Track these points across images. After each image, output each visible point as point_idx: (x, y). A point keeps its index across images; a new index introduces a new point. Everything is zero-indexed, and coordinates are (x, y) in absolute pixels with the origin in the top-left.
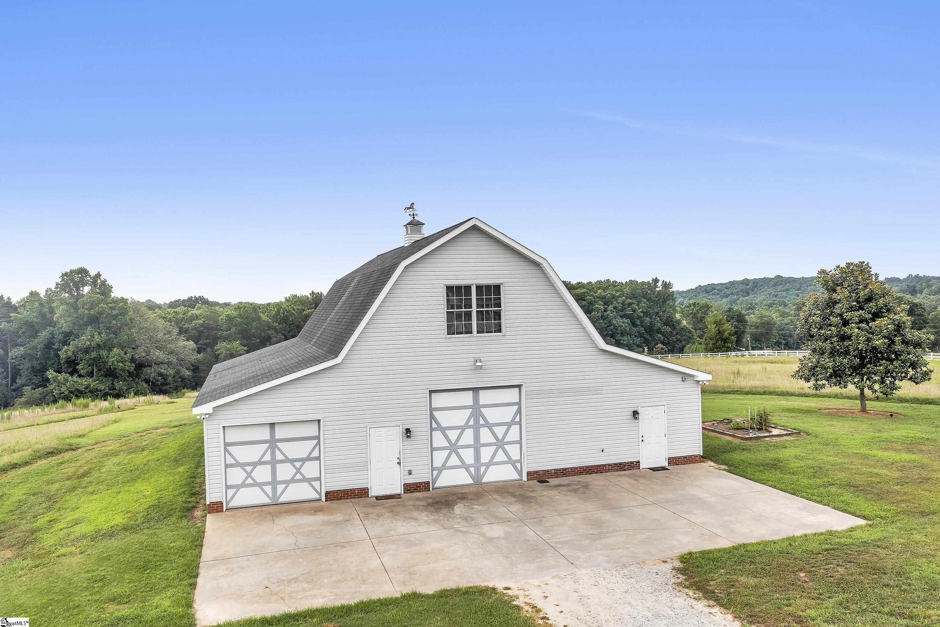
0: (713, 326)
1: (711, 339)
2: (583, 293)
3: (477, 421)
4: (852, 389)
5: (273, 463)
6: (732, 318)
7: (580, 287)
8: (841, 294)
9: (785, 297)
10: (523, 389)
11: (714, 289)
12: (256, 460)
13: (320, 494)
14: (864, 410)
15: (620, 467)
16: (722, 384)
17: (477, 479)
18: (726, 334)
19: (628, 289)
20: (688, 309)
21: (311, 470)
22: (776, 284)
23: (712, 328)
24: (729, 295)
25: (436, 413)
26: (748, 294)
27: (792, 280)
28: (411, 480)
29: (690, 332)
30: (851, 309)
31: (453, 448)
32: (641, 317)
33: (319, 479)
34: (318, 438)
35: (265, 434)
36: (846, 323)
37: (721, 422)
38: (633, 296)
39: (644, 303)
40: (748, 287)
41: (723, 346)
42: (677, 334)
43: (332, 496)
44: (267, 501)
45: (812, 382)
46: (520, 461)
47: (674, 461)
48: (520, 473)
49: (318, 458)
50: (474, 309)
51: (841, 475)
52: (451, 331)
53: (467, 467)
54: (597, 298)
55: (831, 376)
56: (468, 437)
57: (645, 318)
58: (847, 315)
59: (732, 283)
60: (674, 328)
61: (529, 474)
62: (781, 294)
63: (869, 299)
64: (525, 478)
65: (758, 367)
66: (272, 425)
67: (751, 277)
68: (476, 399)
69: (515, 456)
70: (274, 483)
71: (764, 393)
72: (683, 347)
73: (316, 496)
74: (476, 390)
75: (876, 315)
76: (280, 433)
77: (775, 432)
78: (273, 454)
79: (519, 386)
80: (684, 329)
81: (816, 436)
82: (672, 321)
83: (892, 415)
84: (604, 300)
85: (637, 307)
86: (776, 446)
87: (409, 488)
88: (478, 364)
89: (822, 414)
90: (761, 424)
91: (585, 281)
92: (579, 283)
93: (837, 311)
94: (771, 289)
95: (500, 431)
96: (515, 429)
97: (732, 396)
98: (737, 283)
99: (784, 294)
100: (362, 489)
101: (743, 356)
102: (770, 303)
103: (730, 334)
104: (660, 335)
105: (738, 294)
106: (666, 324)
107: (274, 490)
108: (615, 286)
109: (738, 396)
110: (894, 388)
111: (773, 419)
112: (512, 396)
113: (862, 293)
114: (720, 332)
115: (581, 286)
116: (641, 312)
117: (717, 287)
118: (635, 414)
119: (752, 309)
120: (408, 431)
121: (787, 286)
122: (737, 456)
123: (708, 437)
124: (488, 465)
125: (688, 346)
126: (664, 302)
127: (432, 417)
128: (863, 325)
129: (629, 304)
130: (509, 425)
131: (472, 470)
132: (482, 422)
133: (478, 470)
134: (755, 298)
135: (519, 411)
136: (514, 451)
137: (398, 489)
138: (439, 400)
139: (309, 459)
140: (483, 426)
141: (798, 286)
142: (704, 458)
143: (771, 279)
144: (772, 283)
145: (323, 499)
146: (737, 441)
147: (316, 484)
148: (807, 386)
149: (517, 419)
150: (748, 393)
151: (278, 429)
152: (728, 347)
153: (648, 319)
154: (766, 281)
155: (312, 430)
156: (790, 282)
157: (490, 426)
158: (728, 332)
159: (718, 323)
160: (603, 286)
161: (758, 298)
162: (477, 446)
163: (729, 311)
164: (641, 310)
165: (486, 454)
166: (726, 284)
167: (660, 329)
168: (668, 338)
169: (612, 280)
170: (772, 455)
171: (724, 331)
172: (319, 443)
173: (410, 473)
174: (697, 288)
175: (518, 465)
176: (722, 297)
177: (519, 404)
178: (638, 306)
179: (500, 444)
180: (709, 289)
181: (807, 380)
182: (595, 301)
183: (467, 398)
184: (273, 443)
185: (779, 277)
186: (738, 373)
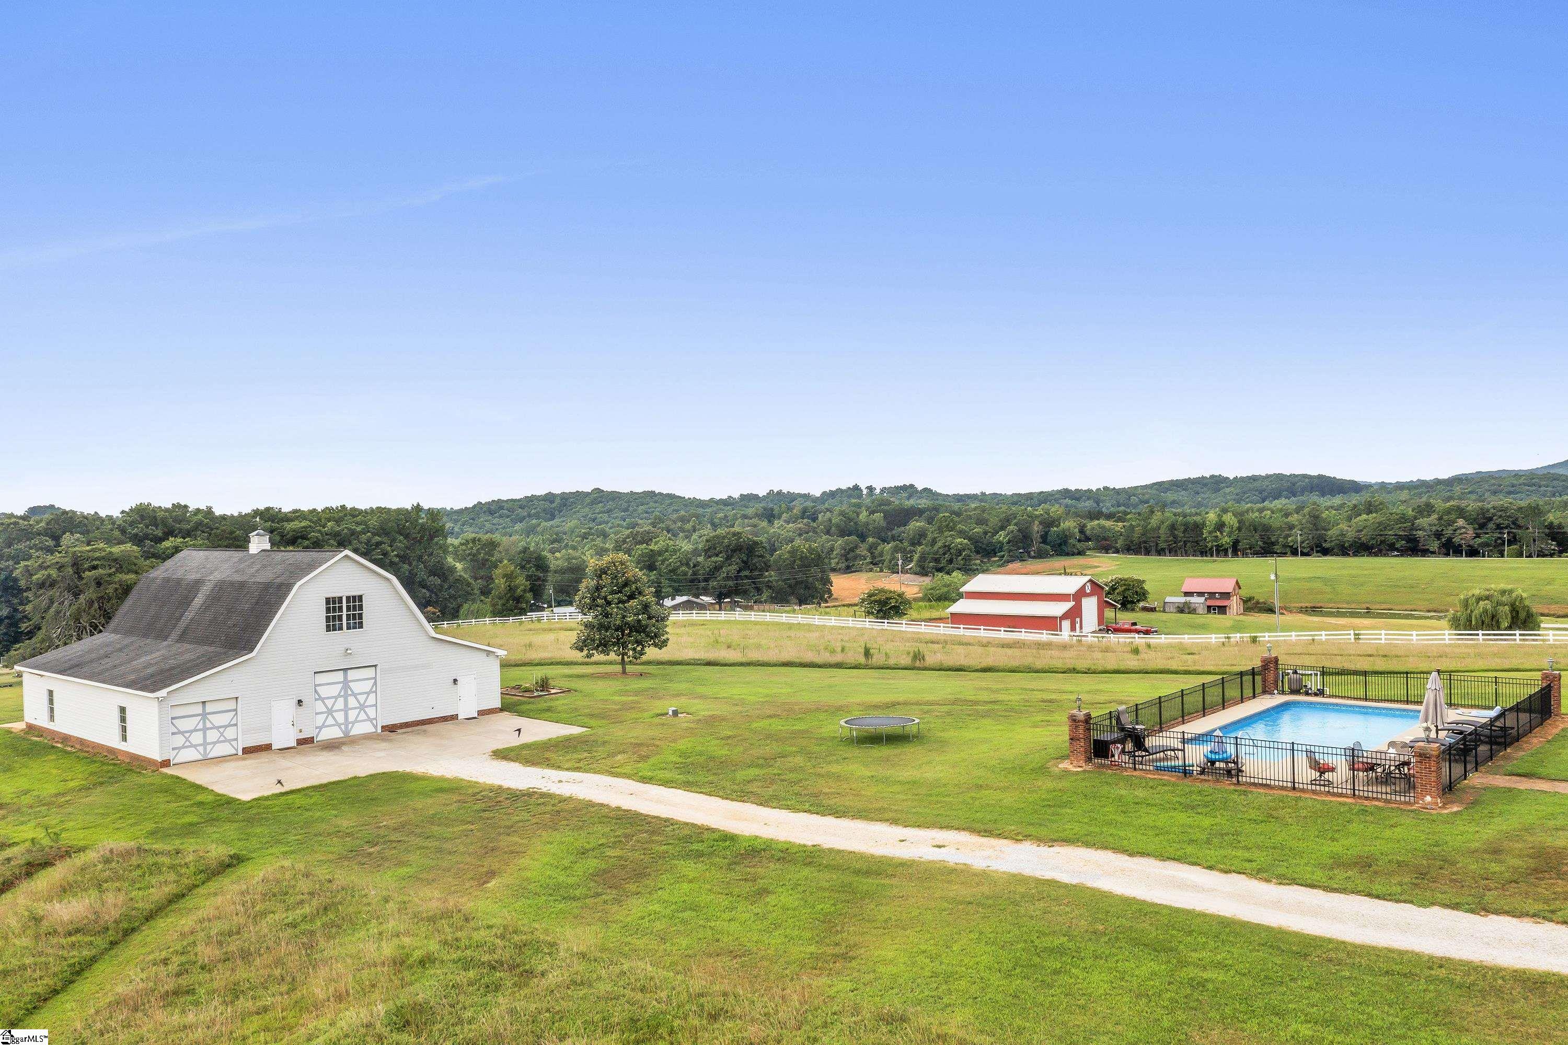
0: (503, 581)
1: (500, 598)
2: (304, 527)
3: (346, 692)
4: (612, 656)
5: (205, 730)
6: (529, 562)
7: (297, 518)
8: (606, 580)
9: (607, 523)
10: (378, 668)
11: (502, 508)
12: (192, 728)
13: (237, 750)
14: (624, 672)
15: (445, 719)
16: (514, 657)
17: (346, 733)
18: (519, 592)
19: (376, 522)
20: (464, 547)
21: (230, 733)
22: (594, 502)
23: (500, 583)
24: (524, 518)
25: (317, 688)
26: (553, 517)
27: (615, 496)
28: (302, 736)
29: (469, 584)
30: (613, 593)
31: (330, 712)
32: (396, 564)
33: (236, 739)
34: (236, 710)
35: (199, 709)
36: (609, 603)
37: (513, 688)
38: (383, 531)
39: (401, 543)
40: (554, 505)
41: (516, 608)
42: (450, 588)
43: (248, 751)
44: (200, 757)
45: (585, 652)
46: (376, 719)
47: (482, 713)
48: (376, 727)
49: (236, 725)
50: (345, 612)
51: (586, 711)
52: (328, 629)
53: (339, 725)
54: (327, 534)
55: (598, 647)
56: (340, 704)
57: (401, 564)
58: (610, 597)
59: (530, 500)
60: (444, 577)
61: (383, 727)
62: (601, 517)
63: (626, 584)
64: (379, 730)
65: (551, 636)
66: (204, 703)
67: (557, 491)
68: (345, 677)
69: (372, 715)
70: (205, 744)
71: (552, 664)
72: (459, 607)
73: (234, 752)
74: (345, 670)
75: (631, 597)
76: (209, 708)
77: (553, 691)
78: (204, 723)
79: (375, 666)
80: (459, 580)
81: (581, 692)
82: (442, 568)
83: (641, 675)
84: (338, 538)
85: (389, 548)
86: (552, 700)
87: (301, 742)
88: (349, 652)
89: (595, 677)
90: (543, 686)
91: (305, 508)
92: (295, 511)
93: (603, 594)
94: (587, 509)
95: (362, 698)
96: (372, 696)
97: (524, 668)
98: (537, 499)
99: (605, 517)
100: (267, 745)
101: (539, 620)
102: (585, 533)
103: (524, 591)
104: (424, 591)
105: (537, 516)
106: (433, 573)
107: (205, 749)
108: (354, 516)
109: (528, 668)
110: (642, 653)
111: (551, 682)
112: (370, 672)
113: (620, 580)
114: (511, 589)
115: (299, 516)
116: (397, 556)
117: (506, 506)
118: (455, 681)
119: (559, 542)
120: (300, 702)
121: (610, 505)
122: (524, 707)
123: (504, 698)
124: (353, 723)
125: (466, 606)
126: (431, 538)
127: (316, 691)
128: (620, 605)
129: (377, 543)
130: (368, 693)
131: (343, 727)
132: (350, 692)
133: (347, 727)
134: (564, 524)
135: (375, 683)
136: (371, 712)
137: (294, 744)
138: (321, 679)
139: (230, 725)
140: (350, 695)
141: (625, 505)
142: (502, 710)
143: (587, 494)
144: (588, 500)
145: (240, 753)
146: (525, 699)
147: (234, 743)
148: (579, 656)
149: (374, 689)
150: (537, 665)
151: (207, 705)
152: (522, 609)
153: (406, 566)
154: (579, 496)
155: (231, 705)
156: (613, 499)
157: (355, 695)
158: (522, 587)
159: (509, 577)
160: (336, 515)
161: (569, 523)
162: (346, 710)
163: (524, 552)
164: (395, 553)
165: (352, 715)
166: (519, 500)
167: (423, 580)
168: (436, 595)
169: (349, 506)
170: (548, 704)
171: (517, 587)
172: (237, 713)
173: (301, 731)
174: (475, 506)
175: (374, 722)
176: (514, 521)
177: (375, 678)
178: (391, 546)
179: (362, 707)
180: (494, 509)
181: (581, 650)
182: (323, 541)
183: (340, 676)
184: (204, 715)
185: (598, 490)
186: (530, 645)
